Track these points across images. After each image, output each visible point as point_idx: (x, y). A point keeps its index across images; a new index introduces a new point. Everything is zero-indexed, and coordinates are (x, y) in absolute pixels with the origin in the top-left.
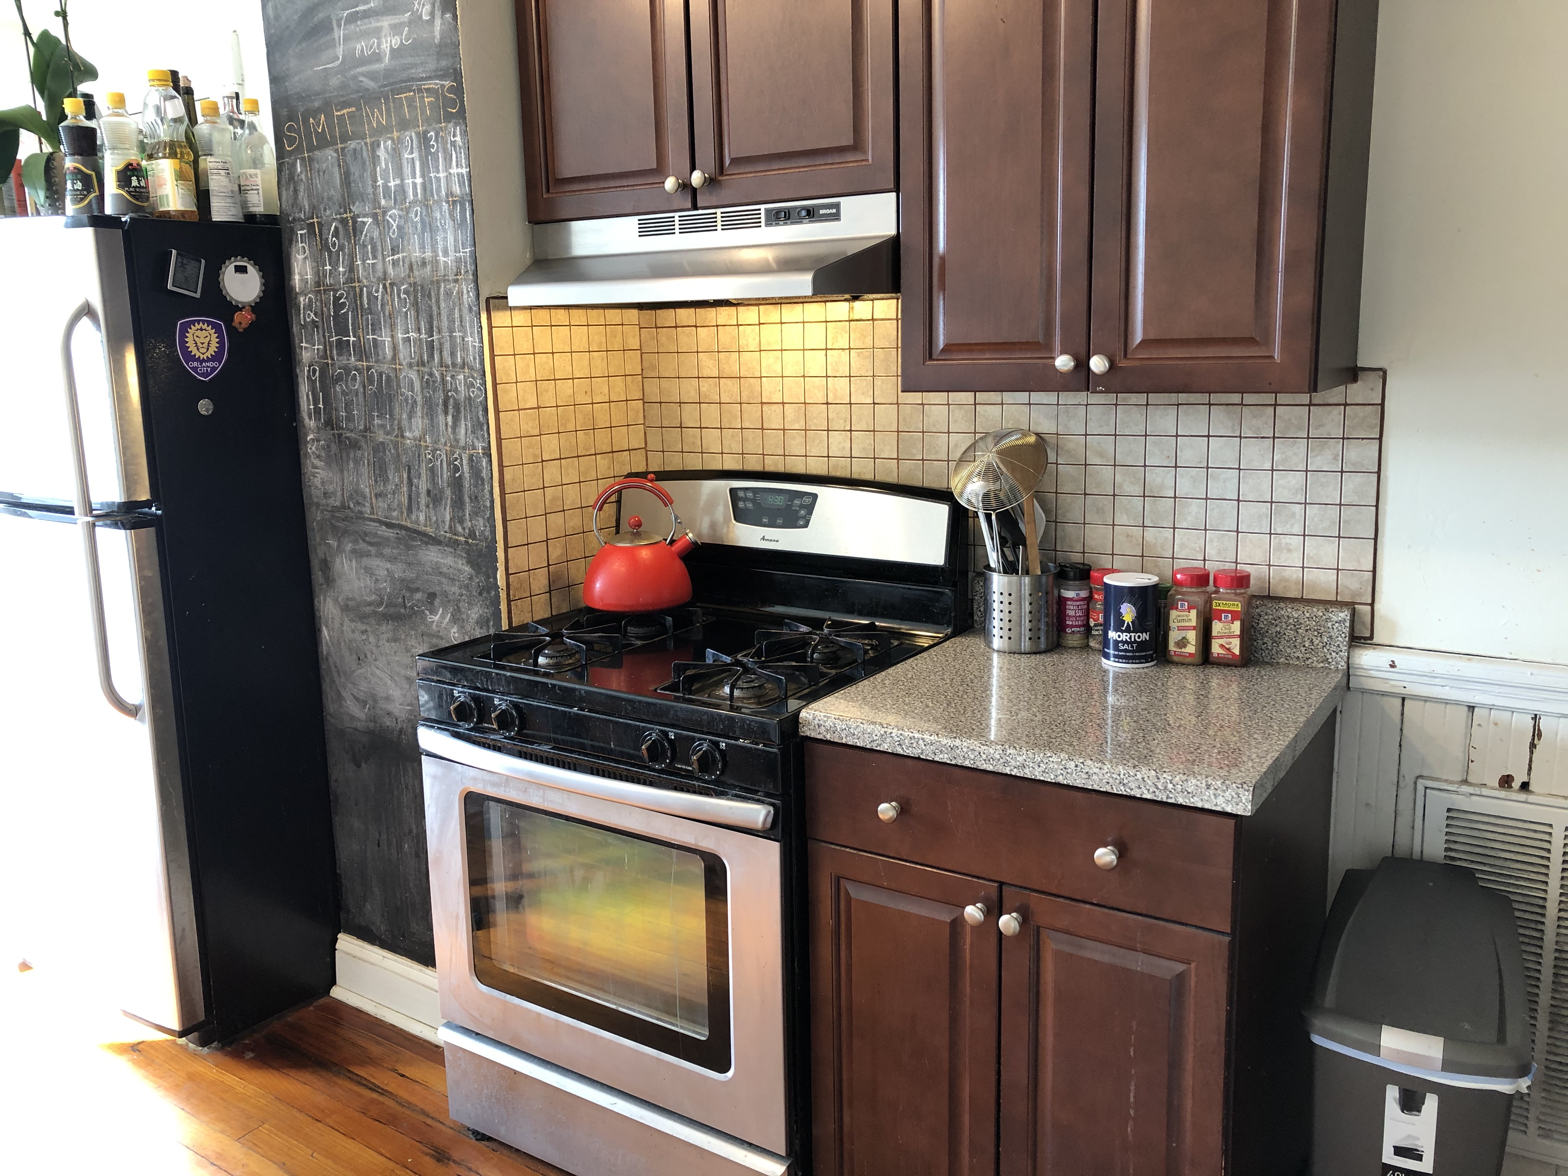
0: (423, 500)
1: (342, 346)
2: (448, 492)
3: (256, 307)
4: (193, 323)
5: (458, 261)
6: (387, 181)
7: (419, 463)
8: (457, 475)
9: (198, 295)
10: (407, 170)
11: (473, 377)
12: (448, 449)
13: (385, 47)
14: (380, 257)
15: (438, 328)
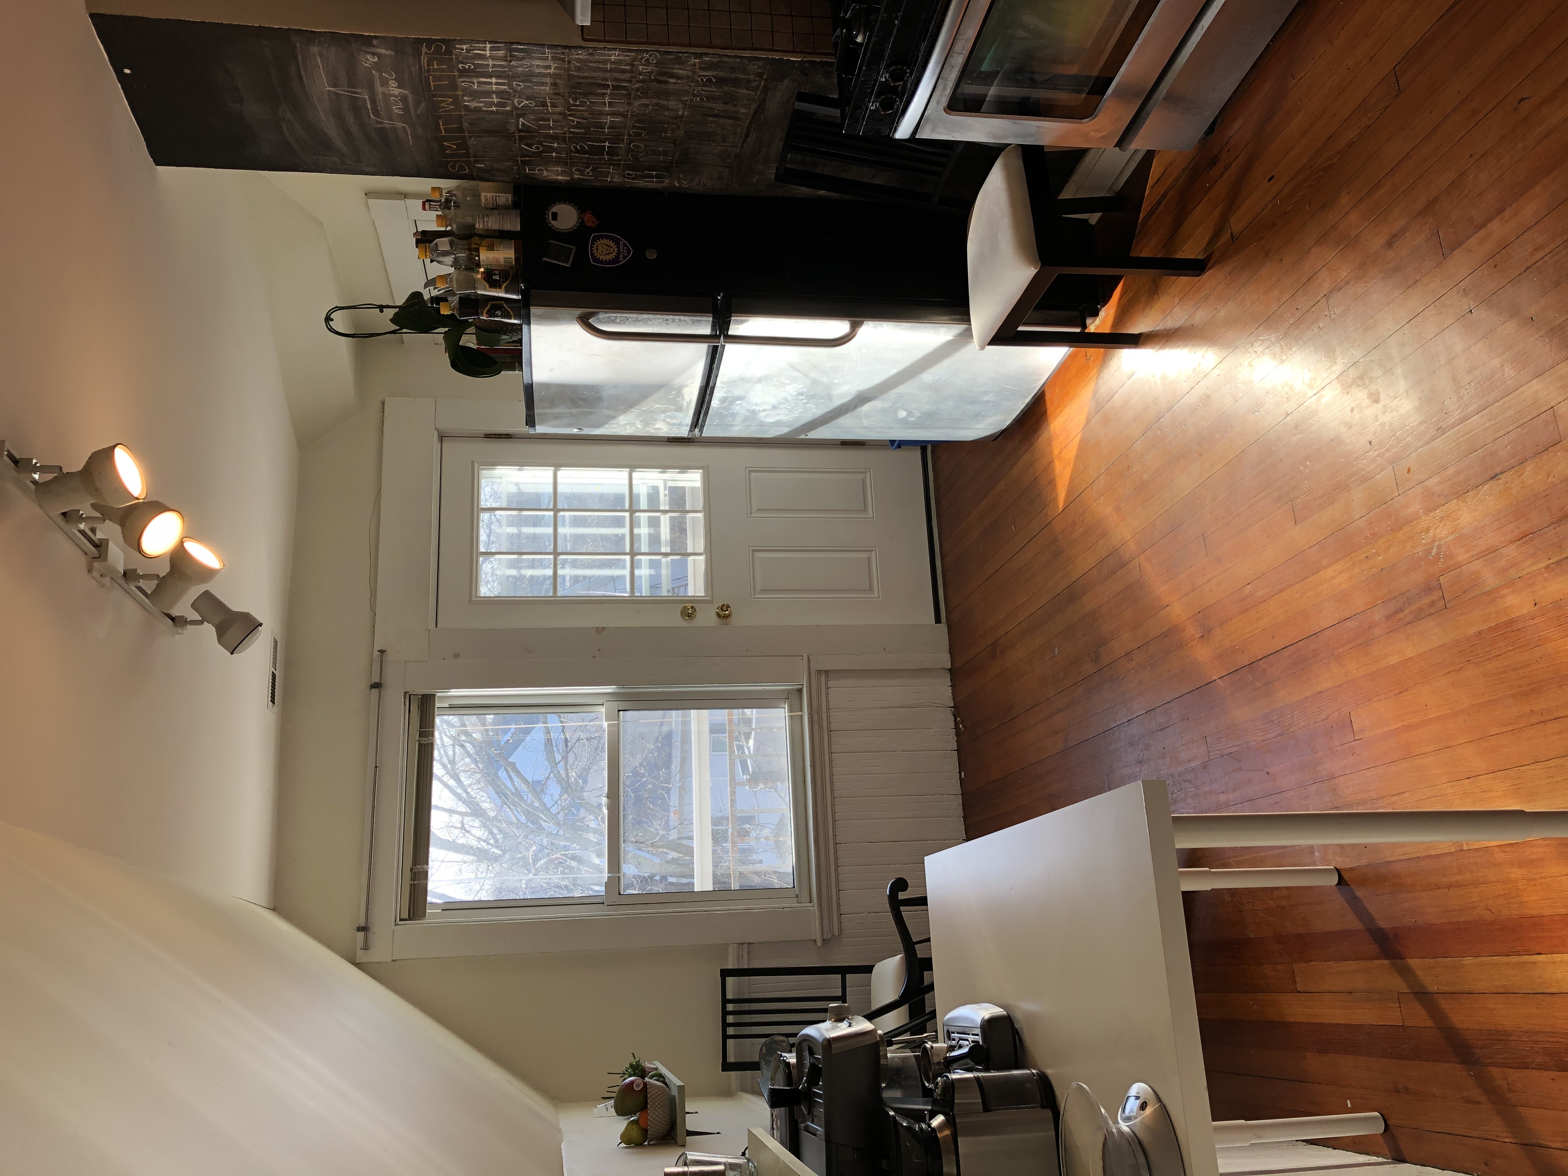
0: (730, 108)
1: (612, 152)
2: (726, 88)
3: (582, 209)
4: (592, 254)
5: (554, 59)
6: (493, 104)
7: (703, 107)
8: (714, 80)
9: (574, 248)
10: (487, 87)
11: (642, 59)
12: (694, 84)
13: (396, 91)
14: (549, 116)
15: (603, 80)
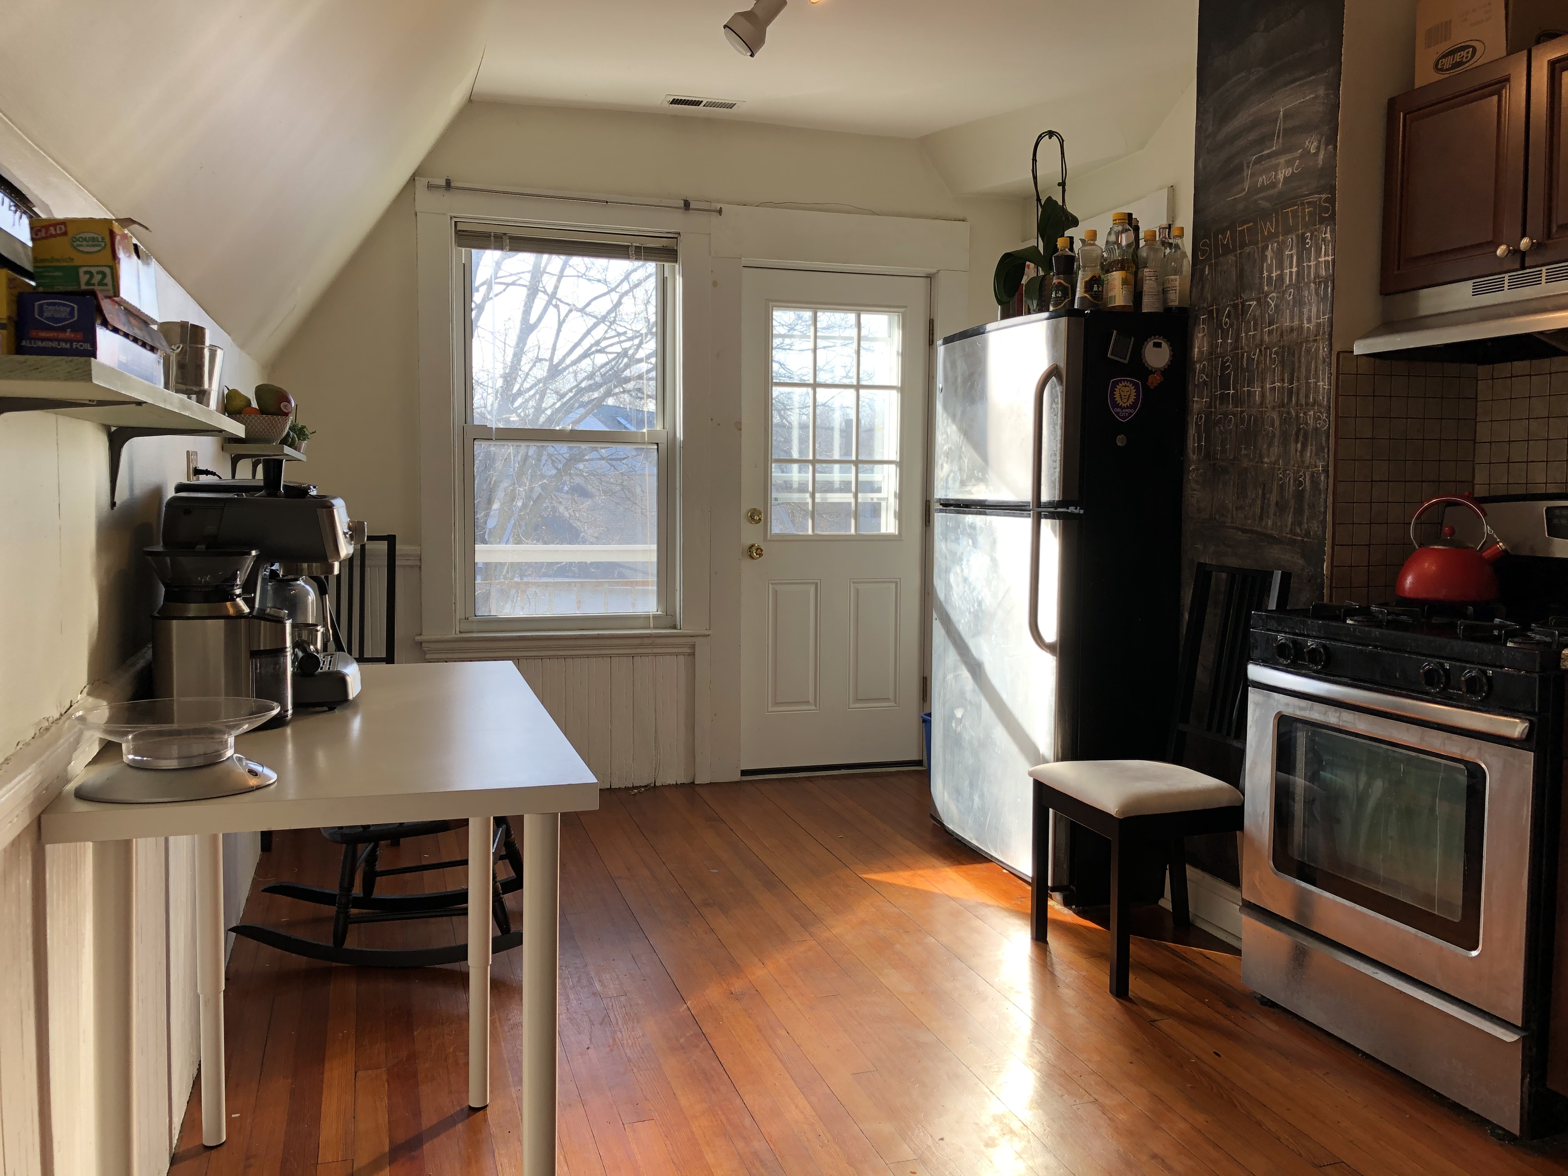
0: (1272, 509)
1: (1224, 398)
2: (1292, 503)
3: (1165, 372)
4: (1121, 381)
5: (1318, 325)
6: (1270, 272)
7: (1272, 481)
8: (1300, 488)
9: (1126, 362)
10: (1287, 263)
11: (1321, 412)
12: (1296, 468)
13: (1281, 177)
14: (1259, 329)
15: (1297, 377)
